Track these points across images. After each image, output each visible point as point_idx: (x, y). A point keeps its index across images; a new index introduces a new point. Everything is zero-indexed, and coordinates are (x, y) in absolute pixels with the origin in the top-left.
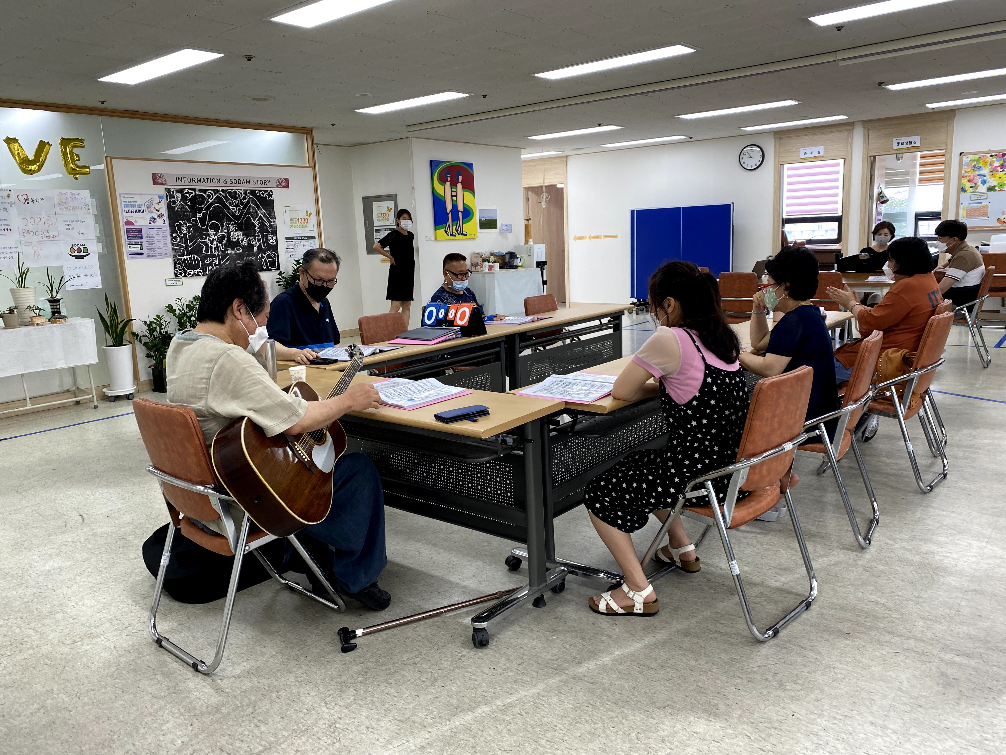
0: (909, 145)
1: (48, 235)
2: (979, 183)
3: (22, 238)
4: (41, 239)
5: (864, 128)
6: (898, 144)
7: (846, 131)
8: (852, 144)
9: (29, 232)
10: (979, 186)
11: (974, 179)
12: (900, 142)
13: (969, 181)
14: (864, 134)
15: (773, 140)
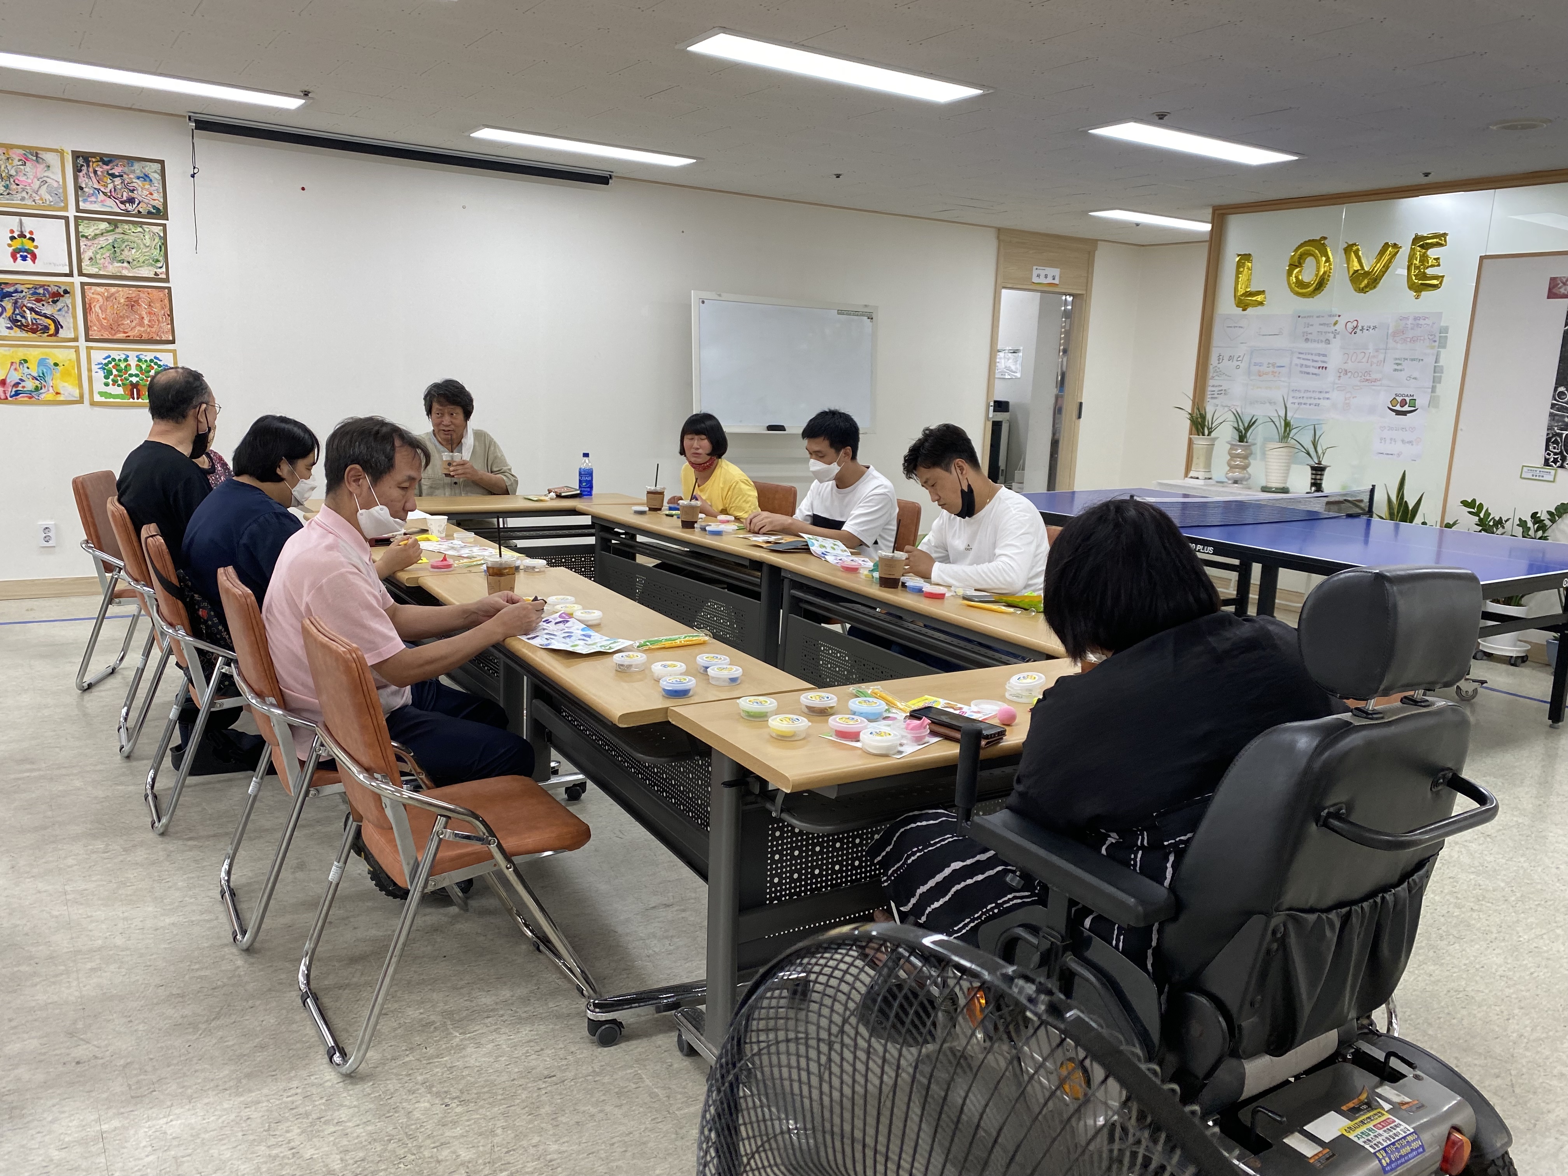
1: (1368, 378)
3: (1337, 381)
4: (1359, 384)
9: (1346, 372)
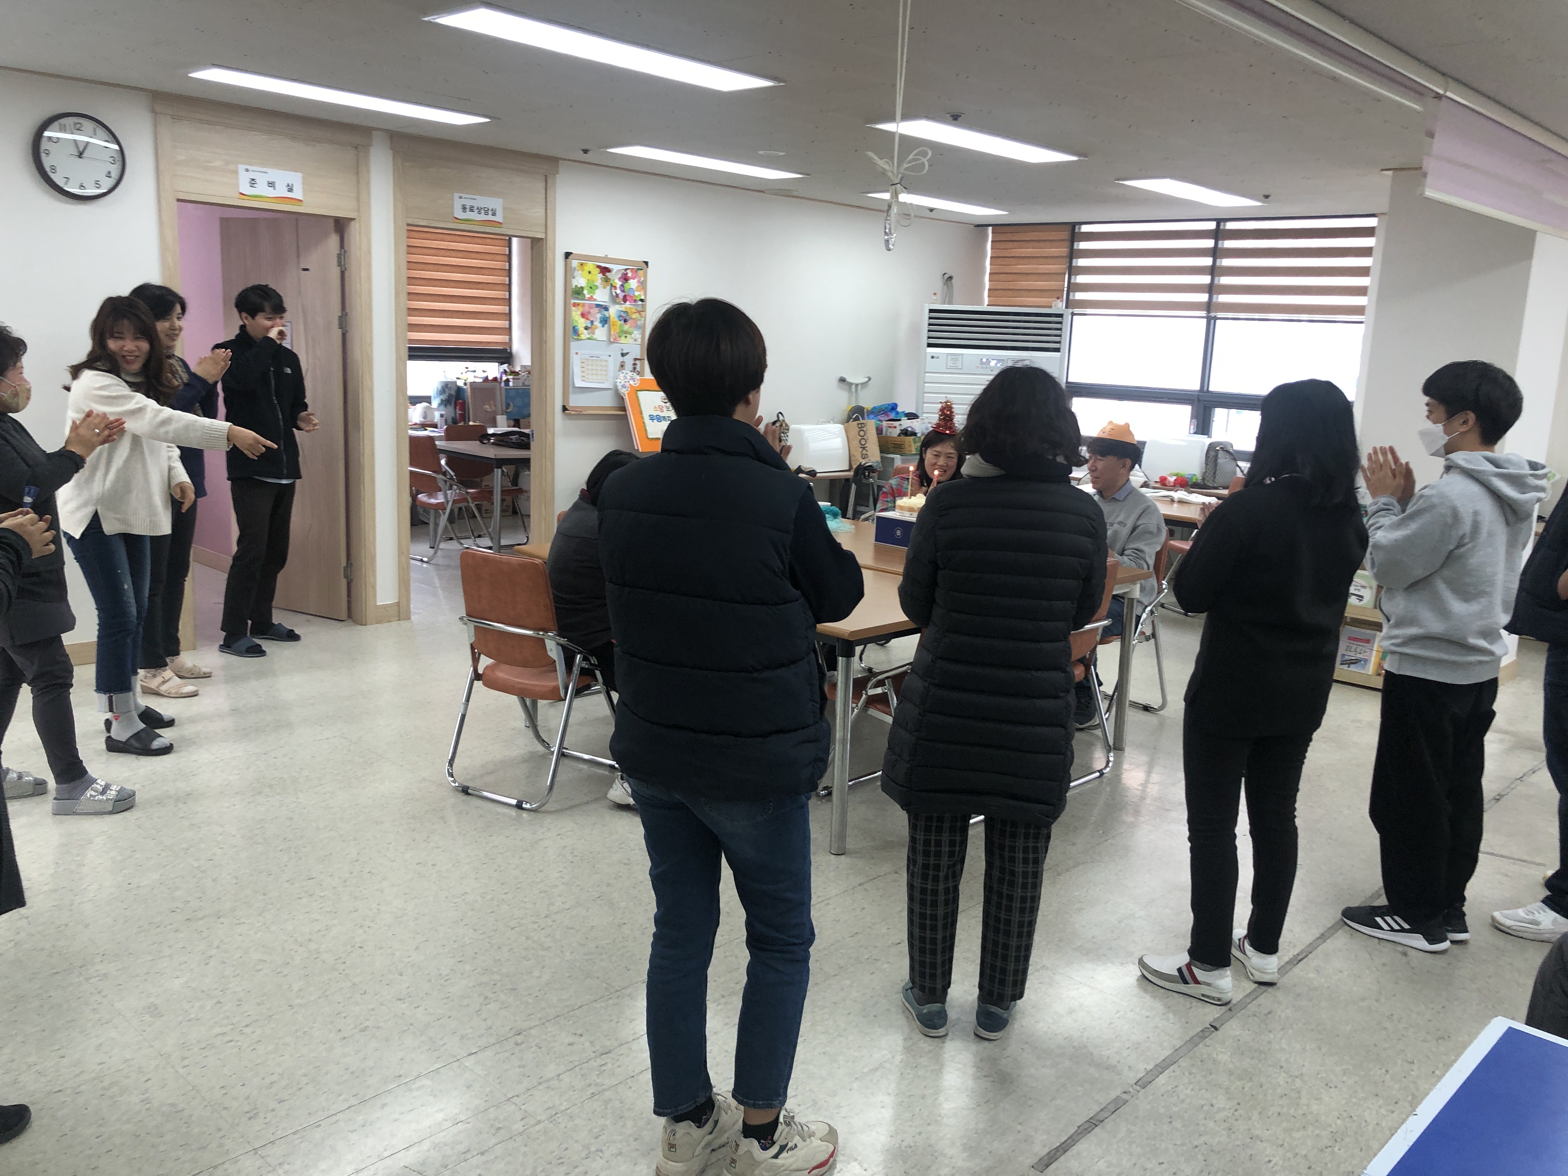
0: (483, 217)
2: (597, 323)
5: (395, 152)
6: (464, 208)
7: (354, 146)
10: (597, 328)
11: (589, 313)
12: (468, 203)
13: (583, 315)
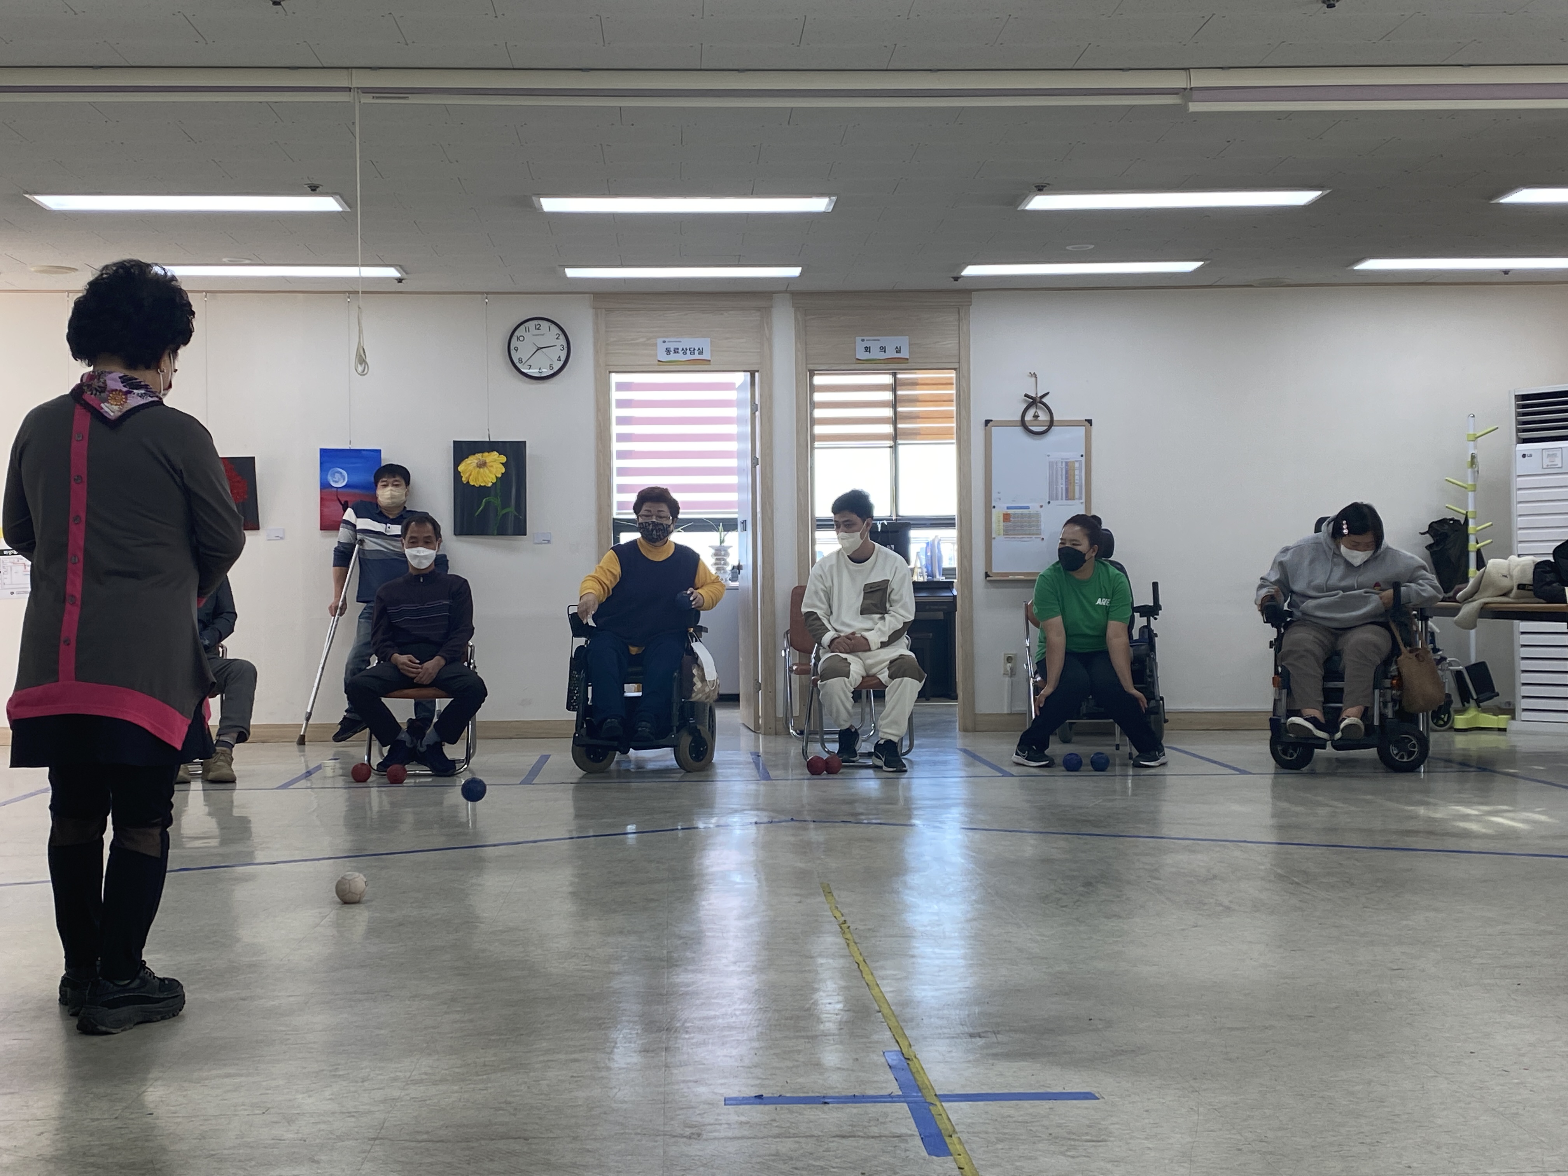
5: (797, 308)
7: (758, 309)
8: (770, 340)
14: (796, 319)
15: (591, 311)
